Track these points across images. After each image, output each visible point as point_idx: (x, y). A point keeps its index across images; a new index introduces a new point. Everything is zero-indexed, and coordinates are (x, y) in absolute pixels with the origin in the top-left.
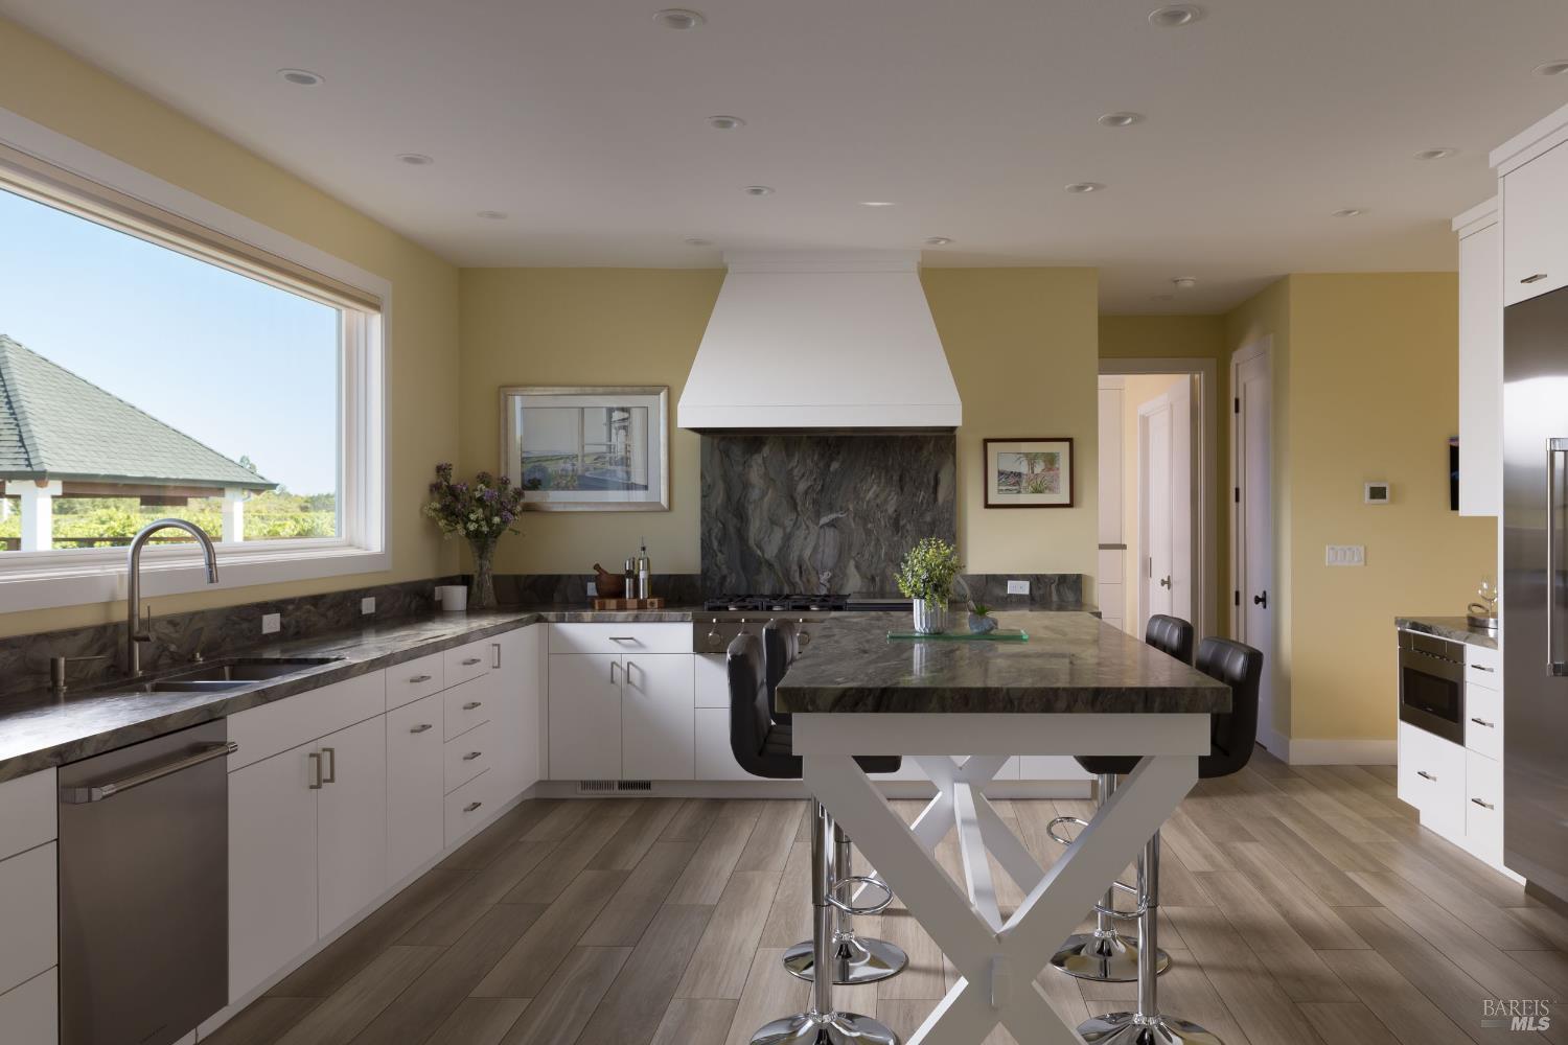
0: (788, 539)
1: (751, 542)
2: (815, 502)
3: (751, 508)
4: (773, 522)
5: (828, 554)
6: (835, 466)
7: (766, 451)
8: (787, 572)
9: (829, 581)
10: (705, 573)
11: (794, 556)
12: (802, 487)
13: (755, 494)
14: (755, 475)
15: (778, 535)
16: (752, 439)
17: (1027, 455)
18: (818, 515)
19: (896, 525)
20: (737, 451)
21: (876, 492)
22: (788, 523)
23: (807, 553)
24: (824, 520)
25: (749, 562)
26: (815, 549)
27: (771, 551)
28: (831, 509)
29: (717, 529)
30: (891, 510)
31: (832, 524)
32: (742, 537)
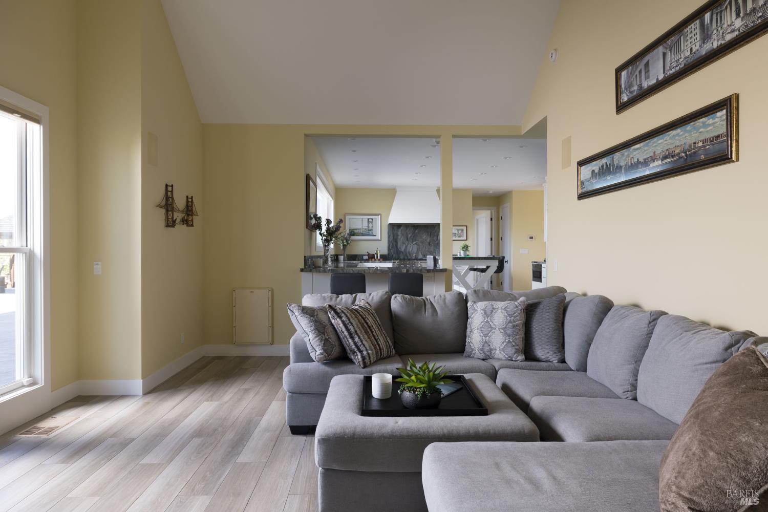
0: (406, 247)
1: (399, 248)
2: (412, 239)
3: (398, 240)
4: (404, 243)
5: (415, 250)
6: (416, 231)
7: (402, 228)
8: (406, 254)
9: (415, 256)
10: (389, 254)
11: (408, 250)
12: (409, 236)
13: (399, 237)
14: (399, 233)
15: (404, 246)
16: (399, 226)
17: (457, 229)
18: (413, 242)
19: (429, 244)
20: (395, 228)
21: (425, 237)
22: (407, 244)
23: (410, 250)
24: (414, 243)
25: (398, 252)
26: (412, 249)
27: (403, 250)
28: (416, 241)
29: (391, 245)
30: (428, 240)
31: (416, 244)
32: (396, 246)
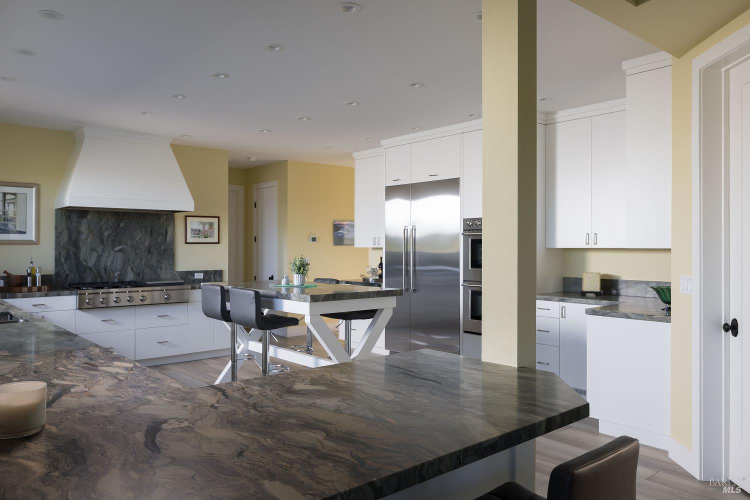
0: (99, 257)
1: (82, 259)
2: (113, 241)
3: (81, 243)
4: (93, 250)
5: (119, 264)
6: (122, 225)
7: (89, 217)
8: (99, 273)
9: (119, 275)
10: (57, 274)
11: (102, 265)
12: (106, 234)
13: (83, 237)
14: (83, 228)
15: (95, 255)
16: (82, 212)
17: (202, 223)
18: (114, 246)
19: (149, 251)
20: (74, 217)
21: (140, 236)
22: (100, 250)
23: (109, 264)
24: (117, 249)
25: (80, 267)
26: (112, 262)
27: (91, 263)
28: (120, 244)
29: (64, 252)
30: (147, 244)
31: (120, 251)
32: (77, 257)
